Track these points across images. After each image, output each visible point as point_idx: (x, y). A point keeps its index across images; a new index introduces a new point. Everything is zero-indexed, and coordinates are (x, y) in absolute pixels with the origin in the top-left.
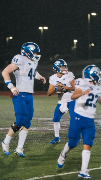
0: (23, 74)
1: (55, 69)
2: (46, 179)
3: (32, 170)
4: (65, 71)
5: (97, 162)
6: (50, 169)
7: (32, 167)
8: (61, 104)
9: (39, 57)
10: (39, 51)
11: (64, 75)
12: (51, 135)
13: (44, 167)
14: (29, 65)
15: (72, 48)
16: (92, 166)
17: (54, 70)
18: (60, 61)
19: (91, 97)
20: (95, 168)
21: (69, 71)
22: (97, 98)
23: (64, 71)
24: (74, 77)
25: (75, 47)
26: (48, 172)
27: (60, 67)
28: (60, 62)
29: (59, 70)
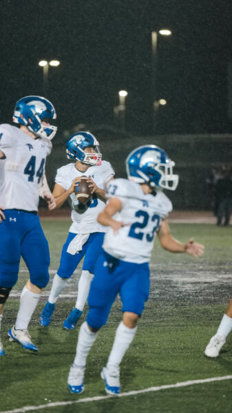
0: (13, 167)
1: (71, 152)
2: (52, 409)
3: (19, 390)
4: (96, 158)
5: (171, 371)
6: (61, 388)
7: (19, 383)
8: (76, 234)
9: (52, 131)
10: (55, 117)
11: (90, 168)
12: (64, 309)
13: (48, 381)
14: (27, 147)
15: (116, 110)
16: (158, 382)
17: (70, 156)
18: (84, 135)
19: (141, 220)
20: (165, 384)
21: (102, 160)
22: (156, 221)
23: (92, 158)
24: (114, 173)
25: (122, 107)
26: (57, 393)
27: (83, 149)
28: (83, 139)
29: (81, 156)
